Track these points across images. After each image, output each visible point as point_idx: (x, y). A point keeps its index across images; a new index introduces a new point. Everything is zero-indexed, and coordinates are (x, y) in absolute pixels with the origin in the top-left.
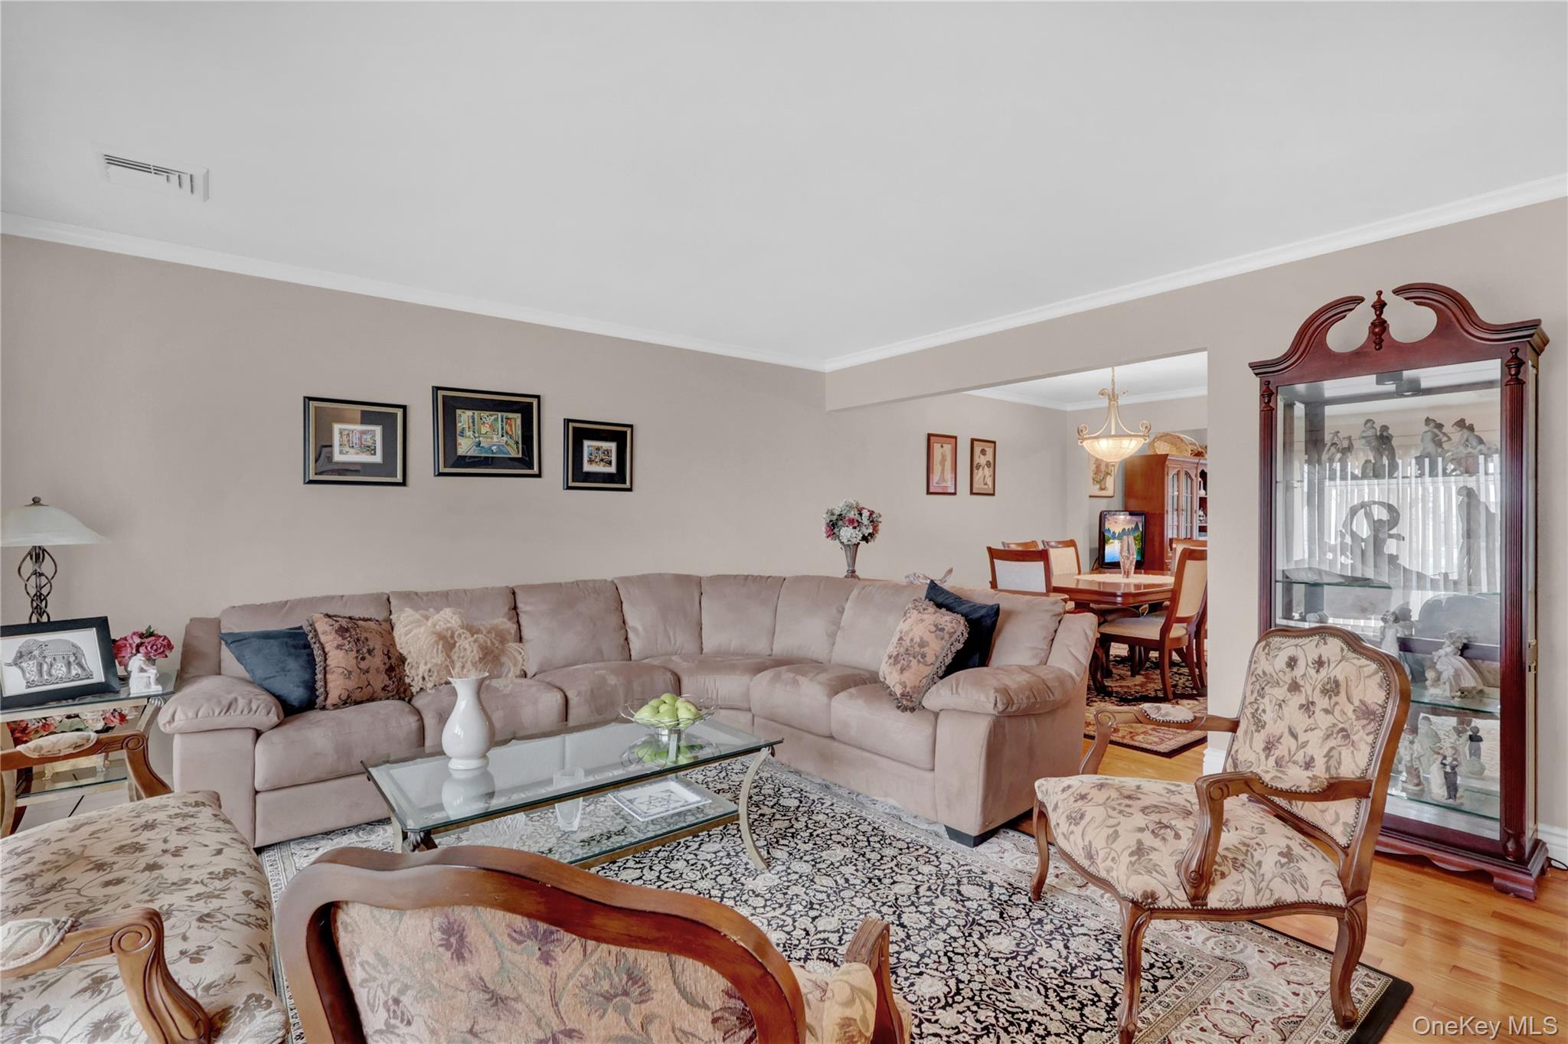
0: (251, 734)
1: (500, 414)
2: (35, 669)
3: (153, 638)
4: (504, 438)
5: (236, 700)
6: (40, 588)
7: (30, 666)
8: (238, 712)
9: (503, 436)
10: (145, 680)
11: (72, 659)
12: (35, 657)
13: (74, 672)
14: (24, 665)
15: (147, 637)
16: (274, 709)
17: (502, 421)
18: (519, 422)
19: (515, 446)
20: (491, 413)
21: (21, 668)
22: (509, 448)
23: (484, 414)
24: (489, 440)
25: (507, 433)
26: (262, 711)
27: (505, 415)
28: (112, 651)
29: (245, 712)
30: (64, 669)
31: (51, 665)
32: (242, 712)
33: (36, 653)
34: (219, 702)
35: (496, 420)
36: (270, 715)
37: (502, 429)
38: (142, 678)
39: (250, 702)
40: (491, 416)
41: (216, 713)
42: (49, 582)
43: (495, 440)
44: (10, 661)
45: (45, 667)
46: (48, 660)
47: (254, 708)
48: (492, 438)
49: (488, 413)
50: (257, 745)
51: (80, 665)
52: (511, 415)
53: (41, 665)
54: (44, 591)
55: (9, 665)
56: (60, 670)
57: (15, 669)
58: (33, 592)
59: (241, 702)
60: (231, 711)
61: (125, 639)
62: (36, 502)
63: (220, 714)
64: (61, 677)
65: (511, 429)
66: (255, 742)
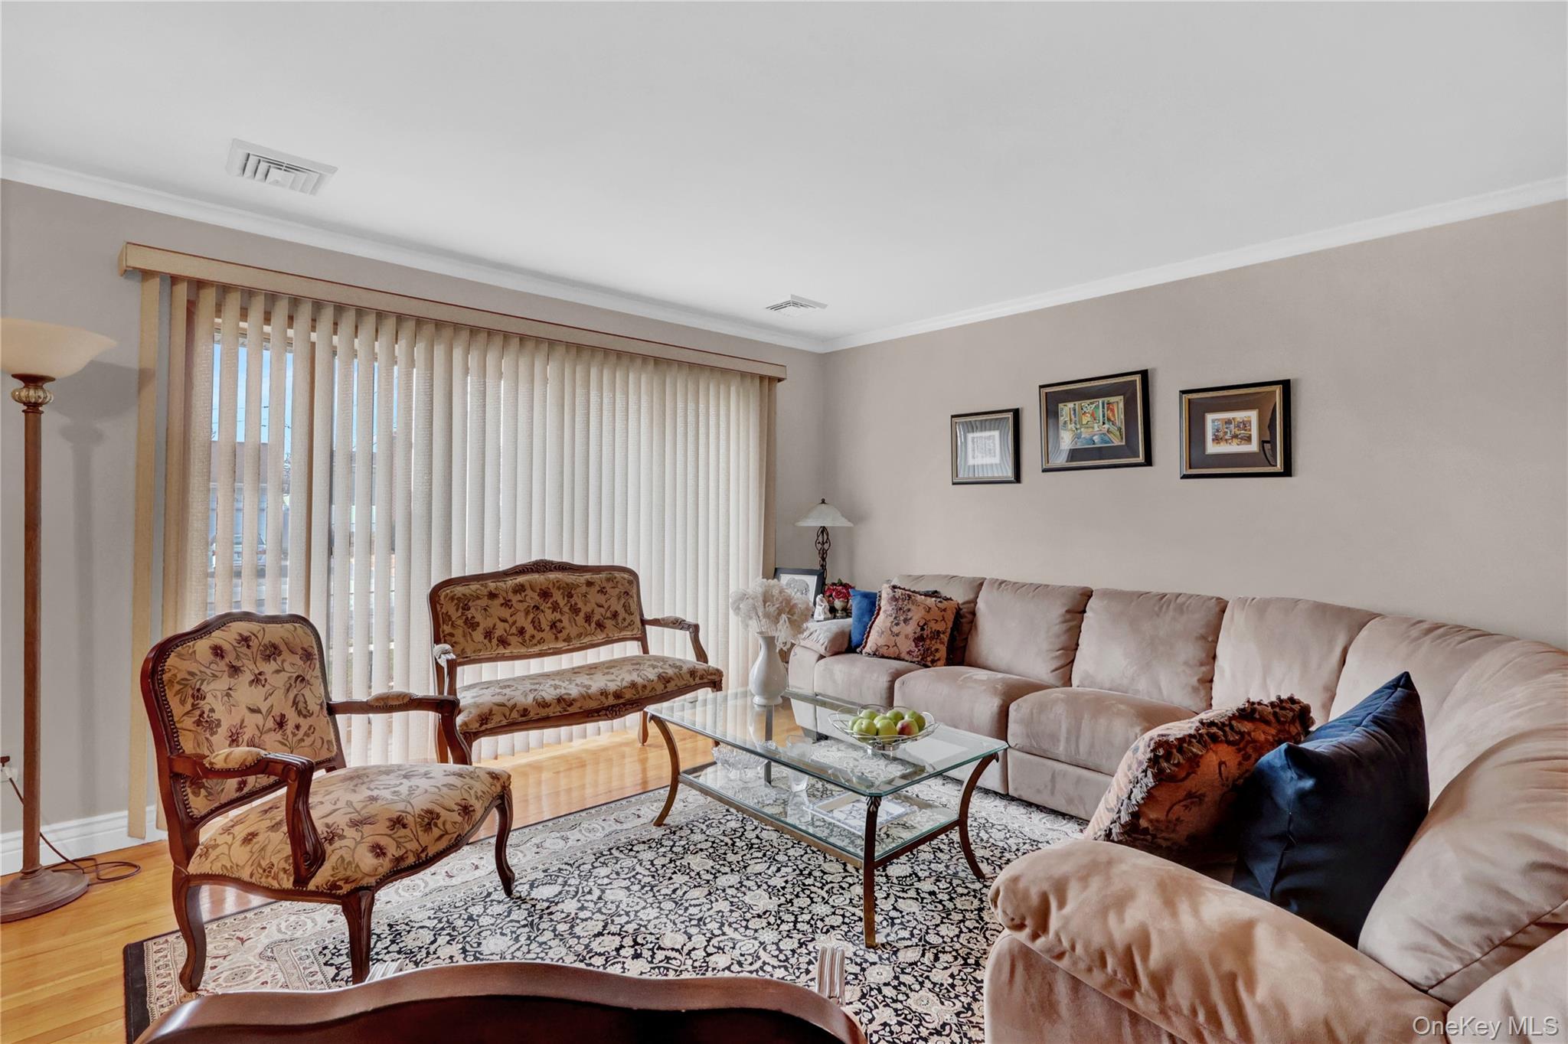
1: (1101, 400)
3: (841, 588)
4: (1106, 426)
9: (1104, 423)
10: (819, 611)
17: (1103, 408)
18: (1121, 405)
19: (1118, 433)
20: (1092, 401)
22: (1111, 436)
23: (1085, 403)
24: (1091, 430)
25: (1109, 420)
27: (1106, 399)
35: (1097, 407)
37: (1104, 416)
38: (819, 609)
40: (1092, 403)
43: (1096, 429)
48: (1093, 428)
49: (1089, 401)
50: (817, 664)
52: (1112, 399)
62: (823, 501)
65: (1114, 415)
66: (819, 660)
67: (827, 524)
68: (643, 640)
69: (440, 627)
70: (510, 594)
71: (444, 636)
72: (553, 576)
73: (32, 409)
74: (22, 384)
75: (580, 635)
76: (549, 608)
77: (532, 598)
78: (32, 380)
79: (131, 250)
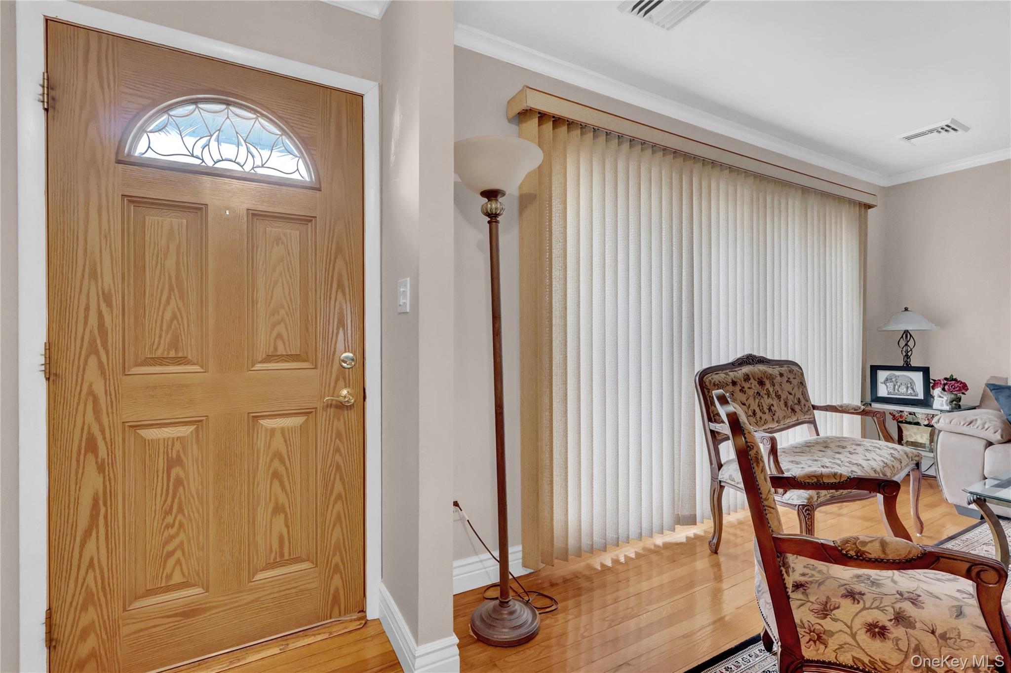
0: (984, 443)
2: (892, 387)
3: (954, 382)
5: (976, 420)
6: (907, 352)
7: (890, 385)
8: (975, 427)
10: (941, 402)
11: (909, 385)
12: (893, 382)
13: (909, 392)
14: (888, 384)
15: (950, 381)
16: (1000, 431)
21: (886, 385)
26: (991, 430)
28: (929, 384)
29: (980, 427)
30: (905, 389)
31: (899, 386)
32: (978, 427)
33: (894, 380)
34: (965, 419)
36: (996, 434)
38: (940, 400)
39: (985, 423)
41: (962, 424)
42: (911, 350)
44: (882, 381)
45: (897, 387)
46: (898, 384)
47: (986, 426)
50: (987, 450)
51: (913, 389)
53: (895, 385)
54: (909, 354)
55: (882, 383)
56: (903, 389)
57: (883, 385)
58: (904, 354)
59: (979, 422)
60: (971, 425)
61: (940, 380)
62: (906, 309)
63: (964, 425)
64: (903, 392)
66: (986, 448)
67: (908, 328)
68: (813, 422)
69: (709, 408)
70: (743, 382)
71: (714, 416)
72: (762, 367)
73: (493, 217)
74: (486, 200)
75: (784, 417)
76: (765, 394)
77: (755, 386)
78: (491, 195)
79: (529, 93)
